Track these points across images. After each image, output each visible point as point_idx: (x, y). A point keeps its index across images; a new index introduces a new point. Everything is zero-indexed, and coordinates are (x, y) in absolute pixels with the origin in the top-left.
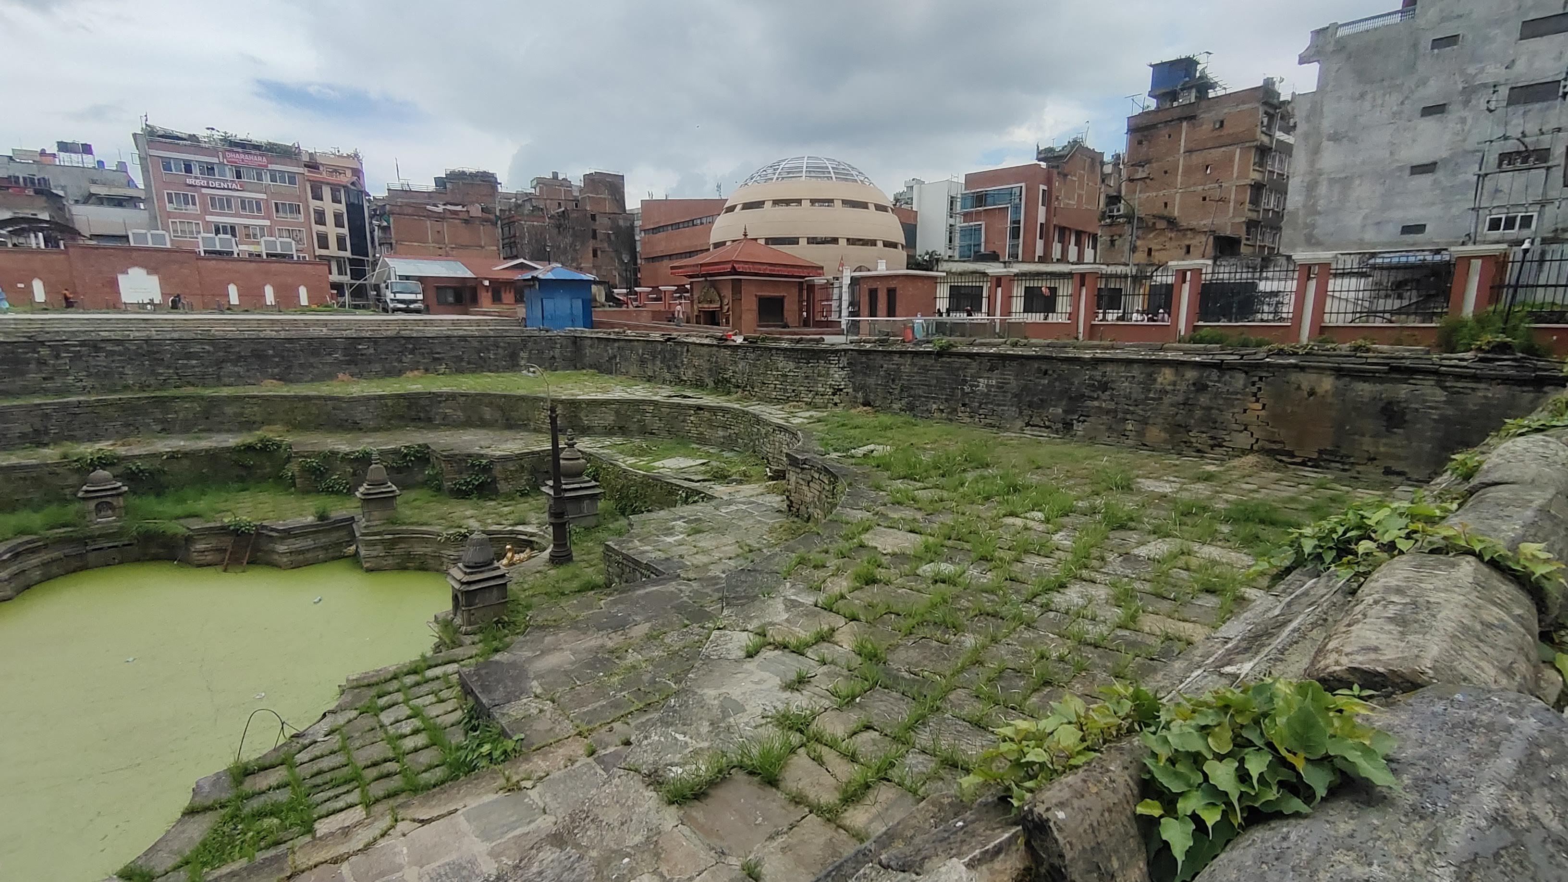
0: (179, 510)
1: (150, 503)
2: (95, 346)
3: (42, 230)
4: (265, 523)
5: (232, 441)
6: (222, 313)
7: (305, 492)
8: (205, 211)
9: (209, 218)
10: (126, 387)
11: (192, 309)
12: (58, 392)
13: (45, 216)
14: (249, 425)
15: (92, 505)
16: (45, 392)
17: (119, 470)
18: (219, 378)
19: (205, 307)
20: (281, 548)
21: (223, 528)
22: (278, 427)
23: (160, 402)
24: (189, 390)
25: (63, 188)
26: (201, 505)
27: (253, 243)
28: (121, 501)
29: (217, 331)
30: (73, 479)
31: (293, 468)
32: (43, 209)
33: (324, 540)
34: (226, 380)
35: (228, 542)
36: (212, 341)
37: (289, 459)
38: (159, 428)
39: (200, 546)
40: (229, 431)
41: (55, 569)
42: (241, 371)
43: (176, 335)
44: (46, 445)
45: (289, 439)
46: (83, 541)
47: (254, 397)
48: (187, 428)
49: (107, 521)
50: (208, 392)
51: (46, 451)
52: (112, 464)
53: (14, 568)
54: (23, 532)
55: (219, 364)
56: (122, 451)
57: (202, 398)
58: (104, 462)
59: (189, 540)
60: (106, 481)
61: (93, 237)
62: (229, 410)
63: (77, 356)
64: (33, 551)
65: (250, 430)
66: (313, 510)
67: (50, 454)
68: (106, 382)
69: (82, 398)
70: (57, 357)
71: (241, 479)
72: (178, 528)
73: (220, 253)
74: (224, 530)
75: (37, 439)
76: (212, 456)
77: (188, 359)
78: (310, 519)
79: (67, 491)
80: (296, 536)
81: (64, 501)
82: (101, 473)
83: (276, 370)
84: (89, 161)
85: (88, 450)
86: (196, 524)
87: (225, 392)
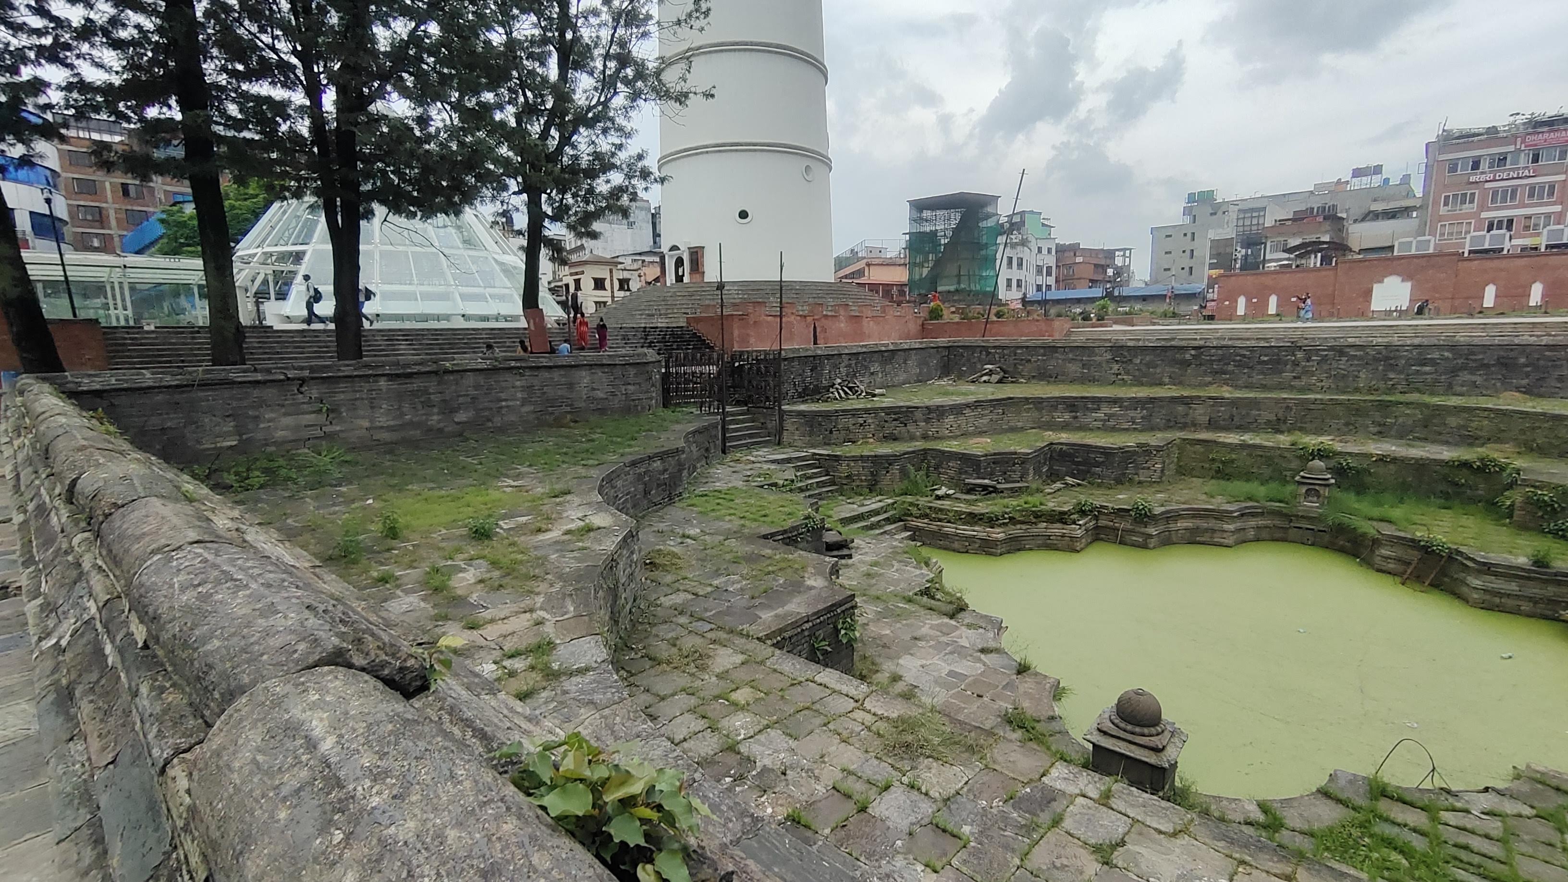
0: (1376, 512)
1: (1350, 500)
2: (1340, 351)
3: (1320, 251)
4: (1463, 549)
5: (1447, 454)
6: (1471, 316)
7: (1523, 527)
8: (1483, 208)
9: (1484, 215)
10: (1357, 390)
11: (1438, 313)
12: (1302, 390)
13: (1326, 238)
14: (1470, 440)
15: (1303, 489)
16: (1292, 388)
17: (1332, 463)
18: (1450, 386)
19: (1454, 311)
20: (1476, 582)
21: (1413, 540)
22: (1508, 447)
23: (1383, 406)
24: (1414, 397)
25: (1347, 211)
26: (1397, 513)
27: (1532, 236)
28: (1326, 492)
29: (1462, 338)
30: (1295, 464)
31: (1516, 497)
32: (1326, 232)
33: (1534, 590)
34: (1458, 389)
35: (1414, 556)
36: (1453, 347)
37: (1511, 486)
38: (1376, 429)
39: (1384, 552)
40: (1447, 443)
41: (1264, 534)
42: (1479, 380)
43: (1417, 341)
44: (1282, 432)
45: (1519, 463)
46: (1288, 517)
47: (1486, 409)
48: (1402, 434)
49: (1311, 505)
50: (1436, 400)
51: (1281, 437)
52: (1328, 457)
53: (1239, 525)
54: (1250, 499)
55: (1454, 371)
56: (1338, 447)
57: (1427, 406)
58: (1322, 454)
59: (1376, 543)
60: (1321, 471)
61: (1361, 251)
62: (1453, 421)
63: (1325, 359)
64: (1253, 515)
65: (1471, 445)
66: (1529, 551)
67: (1284, 440)
68: (1341, 384)
69: (1319, 396)
70: (1309, 360)
71: (1447, 496)
72: (1369, 528)
73: (1486, 251)
74: (1413, 543)
75: (1276, 426)
76: (1421, 466)
77: (1424, 365)
78: (1522, 560)
79: (1288, 473)
80: (1496, 575)
81: (1284, 481)
82: (1318, 463)
83: (1525, 382)
84: (1376, 180)
85: (1312, 441)
86: (1387, 530)
87: (1454, 401)
